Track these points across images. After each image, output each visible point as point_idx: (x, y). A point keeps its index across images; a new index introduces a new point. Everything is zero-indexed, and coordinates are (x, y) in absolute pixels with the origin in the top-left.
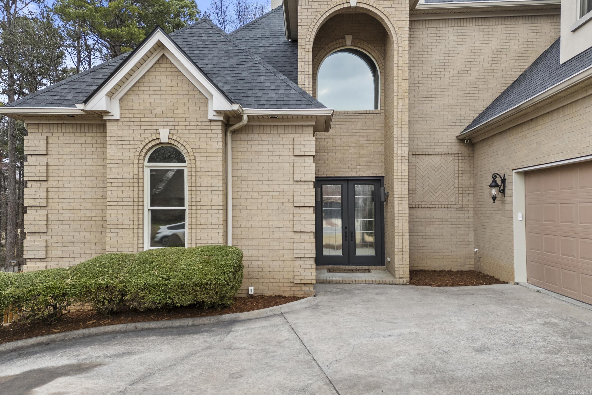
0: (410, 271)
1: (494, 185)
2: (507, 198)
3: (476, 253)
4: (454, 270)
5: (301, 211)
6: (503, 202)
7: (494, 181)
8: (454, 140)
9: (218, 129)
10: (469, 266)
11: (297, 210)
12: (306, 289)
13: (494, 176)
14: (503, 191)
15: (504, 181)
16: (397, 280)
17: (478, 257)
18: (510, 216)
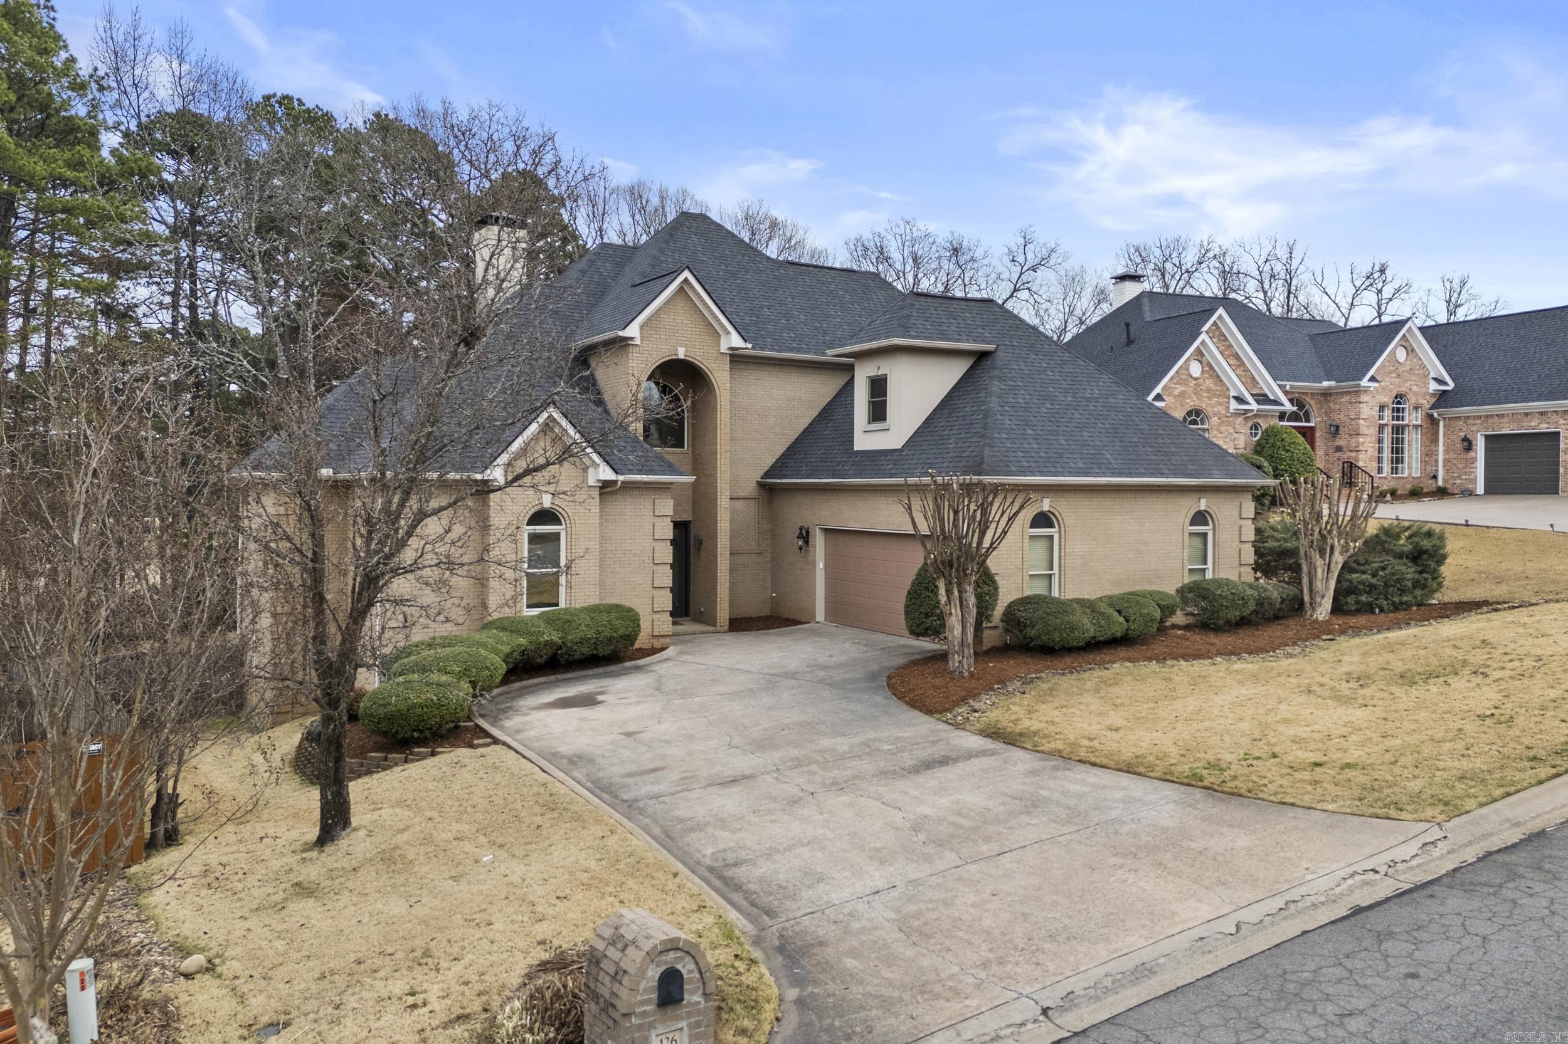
0: (730, 620)
1: (800, 536)
2: (811, 549)
3: (773, 598)
4: (753, 616)
5: (659, 568)
6: (807, 551)
7: (801, 533)
8: (753, 484)
9: (596, 493)
10: (766, 611)
11: (655, 567)
12: (663, 641)
13: (801, 529)
14: (807, 542)
15: (808, 533)
16: (719, 628)
17: (776, 603)
18: (814, 565)
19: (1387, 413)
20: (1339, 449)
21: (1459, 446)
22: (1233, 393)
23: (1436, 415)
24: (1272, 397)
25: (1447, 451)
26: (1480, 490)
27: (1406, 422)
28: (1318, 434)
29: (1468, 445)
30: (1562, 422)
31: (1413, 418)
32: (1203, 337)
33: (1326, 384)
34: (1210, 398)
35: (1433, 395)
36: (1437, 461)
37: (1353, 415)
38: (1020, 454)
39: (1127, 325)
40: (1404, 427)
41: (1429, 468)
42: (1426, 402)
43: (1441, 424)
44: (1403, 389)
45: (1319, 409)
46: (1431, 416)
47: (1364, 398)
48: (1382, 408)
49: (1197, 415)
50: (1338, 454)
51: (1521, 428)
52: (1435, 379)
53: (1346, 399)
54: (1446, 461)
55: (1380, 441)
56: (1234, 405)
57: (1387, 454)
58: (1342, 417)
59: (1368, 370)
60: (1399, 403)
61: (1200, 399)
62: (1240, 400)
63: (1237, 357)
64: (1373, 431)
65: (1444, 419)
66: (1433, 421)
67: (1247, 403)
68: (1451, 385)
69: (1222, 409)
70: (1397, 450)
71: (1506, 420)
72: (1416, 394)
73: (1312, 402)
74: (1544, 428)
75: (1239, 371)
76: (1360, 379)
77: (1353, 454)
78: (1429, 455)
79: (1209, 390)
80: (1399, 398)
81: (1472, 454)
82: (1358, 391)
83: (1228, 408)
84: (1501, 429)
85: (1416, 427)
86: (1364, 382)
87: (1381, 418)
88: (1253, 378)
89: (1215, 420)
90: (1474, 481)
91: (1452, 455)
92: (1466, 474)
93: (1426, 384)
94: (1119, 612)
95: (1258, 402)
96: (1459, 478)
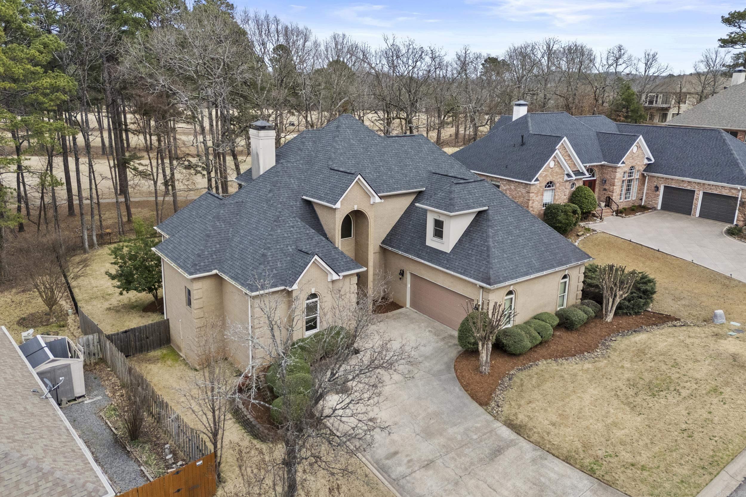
0: (373, 308)
1: (400, 274)
2: (405, 279)
6: (403, 280)
7: (400, 272)
8: (379, 246)
14: (403, 276)
15: (403, 272)
18: (406, 285)
19: (627, 175)
20: (605, 190)
21: (653, 188)
22: (566, 173)
23: (645, 174)
24: (581, 171)
25: (648, 189)
26: (659, 207)
27: (633, 178)
28: (597, 182)
29: (657, 188)
30: (697, 187)
31: (636, 176)
32: (557, 151)
33: (603, 163)
34: (556, 176)
35: (645, 165)
36: (643, 193)
37: (613, 177)
38: (503, 270)
39: (522, 137)
40: (632, 180)
41: (639, 195)
42: (642, 168)
43: (647, 178)
44: (634, 164)
45: (599, 172)
46: (643, 174)
47: (618, 170)
48: (625, 173)
49: (551, 183)
50: (604, 192)
51: (680, 186)
52: (647, 158)
53: (610, 169)
54: (647, 193)
55: (622, 187)
56: (566, 178)
57: (624, 192)
58: (608, 176)
59: (621, 159)
60: (631, 170)
61: (553, 177)
62: (569, 175)
63: (569, 156)
64: (620, 183)
65: (649, 176)
66: (643, 176)
67: (572, 177)
68: (653, 160)
69: (561, 180)
70: (628, 190)
71: (674, 181)
72: (639, 165)
73: (596, 169)
74: (689, 188)
75: (569, 162)
76: (618, 163)
77: (611, 193)
78: (641, 190)
79: (557, 172)
80: (632, 168)
81: (658, 193)
82: (616, 168)
83: (563, 179)
84: (671, 184)
85: (637, 179)
86: (620, 165)
87: (624, 177)
88: (575, 164)
89: (558, 185)
90: (657, 204)
91: (650, 192)
92: (654, 200)
93: (643, 161)
94: (539, 333)
95: (576, 175)
96: (651, 201)
